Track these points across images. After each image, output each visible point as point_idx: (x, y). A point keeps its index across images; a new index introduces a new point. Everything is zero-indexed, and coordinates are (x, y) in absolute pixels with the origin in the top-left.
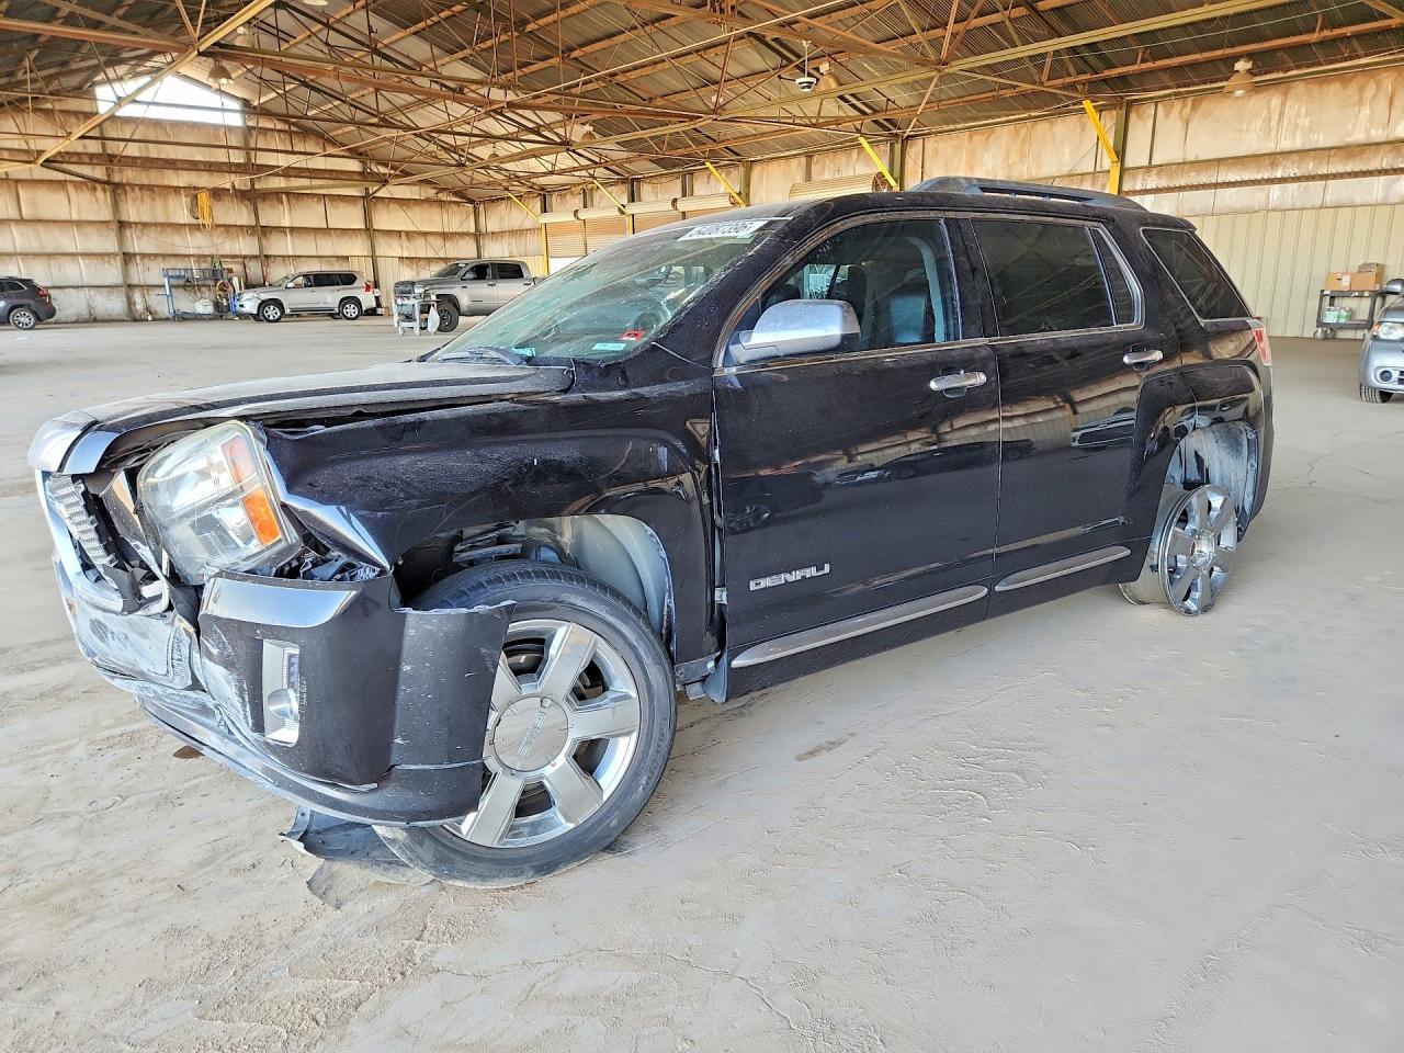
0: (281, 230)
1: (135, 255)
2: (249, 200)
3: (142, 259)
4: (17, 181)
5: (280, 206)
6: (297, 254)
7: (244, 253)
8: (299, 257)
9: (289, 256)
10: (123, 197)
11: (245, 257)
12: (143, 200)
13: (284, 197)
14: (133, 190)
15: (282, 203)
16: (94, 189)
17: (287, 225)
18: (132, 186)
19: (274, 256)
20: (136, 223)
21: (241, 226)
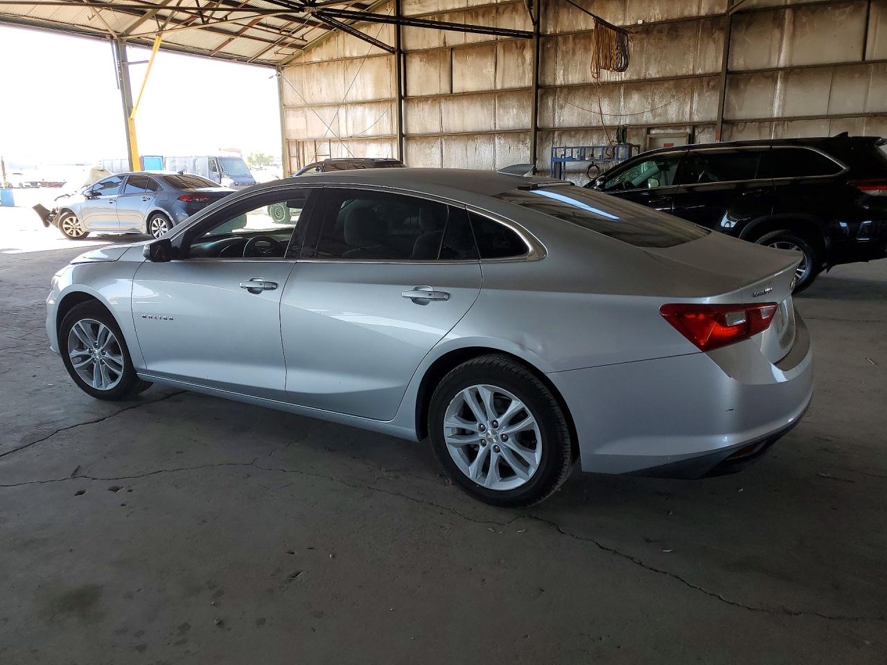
0: (768, 75)
1: (552, 131)
2: (722, 29)
3: (560, 136)
4: (452, 49)
5: (777, 33)
6: (787, 114)
7: (696, 118)
8: (791, 119)
9: (771, 120)
10: (552, 51)
11: (695, 126)
12: (574, 53)
13: (788, 15)
14: (565, 41)
15: (780, 25)
16: (523, 47)
17: (782, 63)
18: (565, 35)
19: (745, 121)
20: (562, 87)
21: (700, 77)
